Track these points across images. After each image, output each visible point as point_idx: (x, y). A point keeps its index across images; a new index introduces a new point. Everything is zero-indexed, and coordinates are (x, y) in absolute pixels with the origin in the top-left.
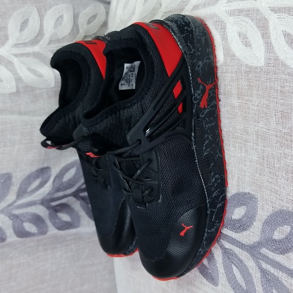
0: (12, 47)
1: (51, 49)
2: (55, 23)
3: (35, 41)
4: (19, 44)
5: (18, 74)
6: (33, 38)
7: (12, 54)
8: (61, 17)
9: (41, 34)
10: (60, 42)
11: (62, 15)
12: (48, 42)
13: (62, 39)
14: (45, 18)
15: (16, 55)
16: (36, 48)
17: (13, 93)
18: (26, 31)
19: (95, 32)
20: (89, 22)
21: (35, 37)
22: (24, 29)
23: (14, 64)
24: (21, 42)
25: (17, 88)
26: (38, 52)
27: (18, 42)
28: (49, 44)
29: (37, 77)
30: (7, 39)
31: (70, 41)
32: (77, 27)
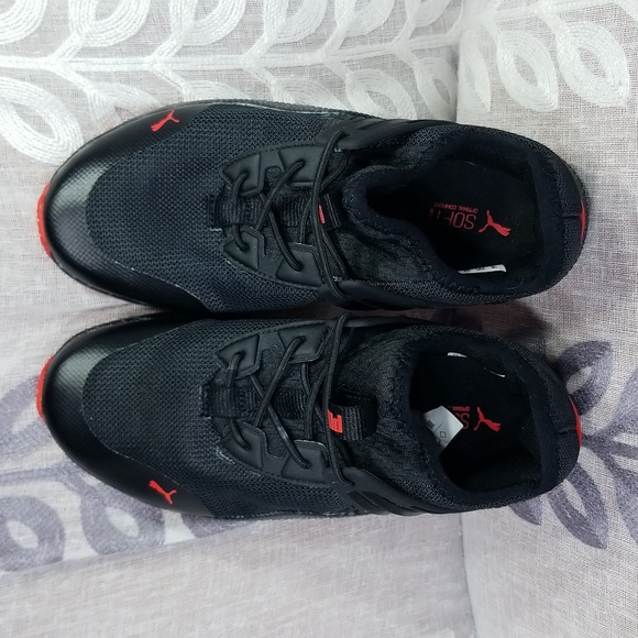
0: (268, 52)
1: (347, 58)
3: (314, 41)
4: (284, 45)
6: (313, 31)
7: (266, 68)
9: (328, 20)
10: (364, 43)
12: (341, 41)
13: (370, 34)
15: (273, 70)
16: (318, 56)
18: (299, 14)
21: (317, 29)
22: (296, 10)
23: (269, 91)
24: (286, 40)
26: (321, 64)
27: (281, 41)
28: (342, 46)
30: (259, 32)
31: (386, 41)
32: (402, 7)
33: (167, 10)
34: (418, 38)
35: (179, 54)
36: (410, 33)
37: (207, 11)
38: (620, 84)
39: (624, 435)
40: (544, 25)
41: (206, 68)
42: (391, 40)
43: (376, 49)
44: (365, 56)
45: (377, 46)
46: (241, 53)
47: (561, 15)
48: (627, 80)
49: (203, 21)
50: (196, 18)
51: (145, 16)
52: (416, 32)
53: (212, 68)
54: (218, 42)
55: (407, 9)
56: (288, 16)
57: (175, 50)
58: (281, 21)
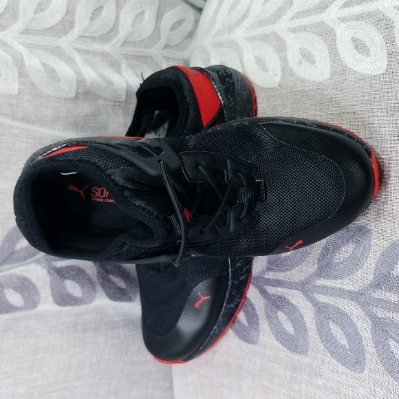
0: (77, 39)
1: (124, 53)
2: (134, 20)
3: (107, 37)
4: (86, 37)
5: (81, 74)
6: (105, 33)
7: (75, 49)
8: (143, 13)
9: (114, 29)
10: (135, 47)
11: (144, 11)
12: (122, 42)
13: (139, 42)
14: (123, 11)
16: (107, 47)
17: (70, 99)
18: (97, 21)
19: (177, 43)
20: (173, 28)
21: (108, 32)
22: (96, 19)
24: (88, 35)
25: (77, 92)
26: (108, 53)
27: (86, 35)
28: (122, 45)
29: (105, 84)
30: (72, 27)
31: (148, 48)
32: (159, 31)
33: (18, 6)
34: (167, 50)
35: (22, 33)
36: (162, 46)
37: (42, 10)
38: (276, 75)
39: (271, 273)
40: (237, 45)
41: (38, 43)
42: (151, 48)
43: (142, 51)
44: (135, 54)
45: (143, 50)
46: (60, 38)
47: (247, 39)
48: (280, 73)
49: (38, 15)
50: (35, 13)
51: (4, 7)
52: (166, 46)
53: (42, 44)
54: (47, 29)
55: (162, 33)
56: (91, 21)
57: (21, 31)
58: (86, 22)
